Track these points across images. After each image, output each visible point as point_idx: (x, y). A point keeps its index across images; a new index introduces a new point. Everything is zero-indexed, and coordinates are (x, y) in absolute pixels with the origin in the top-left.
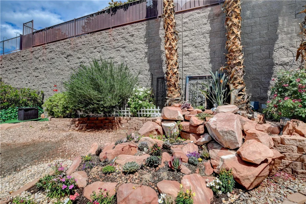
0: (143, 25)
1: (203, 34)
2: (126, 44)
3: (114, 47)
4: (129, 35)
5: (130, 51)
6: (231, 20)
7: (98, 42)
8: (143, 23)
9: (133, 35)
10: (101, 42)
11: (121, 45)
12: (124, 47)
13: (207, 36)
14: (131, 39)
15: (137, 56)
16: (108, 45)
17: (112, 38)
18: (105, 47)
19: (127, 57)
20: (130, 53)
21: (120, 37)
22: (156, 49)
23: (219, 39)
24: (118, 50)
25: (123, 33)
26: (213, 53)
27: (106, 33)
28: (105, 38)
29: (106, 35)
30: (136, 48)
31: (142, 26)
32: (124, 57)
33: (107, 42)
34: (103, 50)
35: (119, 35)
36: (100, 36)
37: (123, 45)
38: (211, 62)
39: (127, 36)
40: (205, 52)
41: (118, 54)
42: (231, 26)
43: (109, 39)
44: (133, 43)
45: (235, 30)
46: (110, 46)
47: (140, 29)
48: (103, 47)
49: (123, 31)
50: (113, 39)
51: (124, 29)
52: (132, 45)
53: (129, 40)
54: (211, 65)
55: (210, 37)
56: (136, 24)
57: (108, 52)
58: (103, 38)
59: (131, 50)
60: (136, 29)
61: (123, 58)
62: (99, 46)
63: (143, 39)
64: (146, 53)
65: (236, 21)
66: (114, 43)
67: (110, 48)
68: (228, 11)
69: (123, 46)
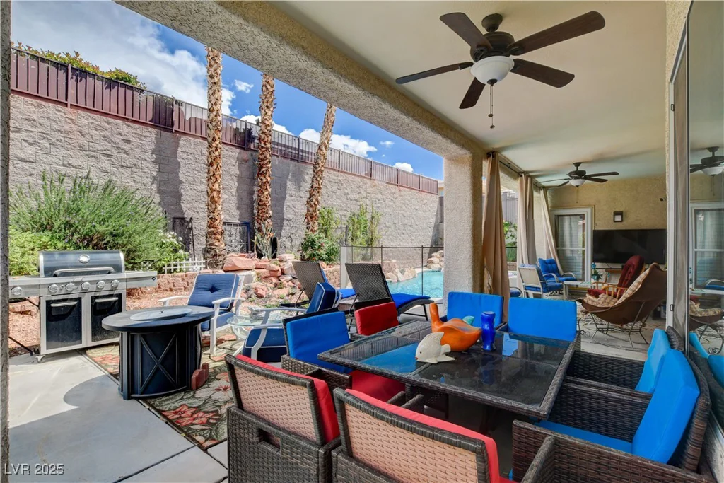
0: (148, 132)
1: (231, 175)
2: (115, 152)
3: (80, 147)
4: (122, 138)
5: (122, 166)
6: (265, 177)
7: (28, 120)
8: (149, 129)
9: (129, 142)
10: (40, 124)
11: (101, 150)
12: (108, 156)
13: (235, 178)
14: (126, 147)
15: (136, 177)
16: (62, 138)
17: (74, 128)
18: (53, 140)
19: (114, 174)
20: (122, 170)
21: (97, 132)
22: (171, 176)
23: (246, 186)
24: (92, 156)
25: (106, 130)
26: (240, 198)
27: (60, 111)
28: (55, 121)
29: (56, 114)
30: (135, 165)
31: (148, 134)
32: (108, 172)
33: (59, 131)
34: (45, 144)
35: (96, 129)
36: (34, 109)
37: (105, 150)
38: (238, 208)
39: (117, 139)
40: (233, 196)
41: (92, 164)
42: (265, 183)
43: (67, 127)
44: (127, 154)
45: (268, 187)
46: (71, 142)
47: (145, 137)
48: (45, 136)
49: (106, 125)
50: (81, 132)
51: (109, 123)
52: (127, 156)
53: (120, 146)
54: (238, 211)
55: (238, 181)
56: (137, 126)
57: (62, 152)
58: (48, 118)
59: (123, 164)
60: (136, 134)
61: (105, 174)
62: (32, 131)
63: (149, 155)
64: (154, 178)
65: (269, 179)
66: (82, 140)
67: (69, 146)
68: (261, 167)
69: (104, 152)
